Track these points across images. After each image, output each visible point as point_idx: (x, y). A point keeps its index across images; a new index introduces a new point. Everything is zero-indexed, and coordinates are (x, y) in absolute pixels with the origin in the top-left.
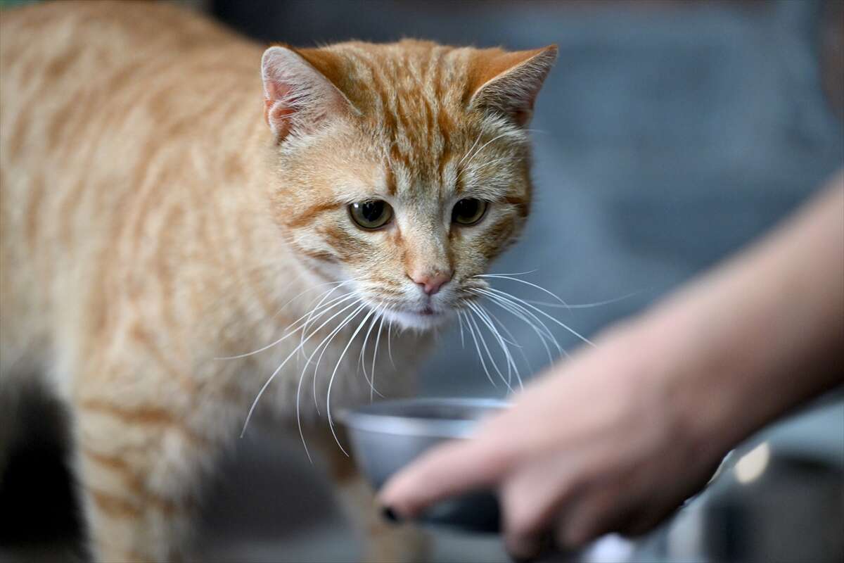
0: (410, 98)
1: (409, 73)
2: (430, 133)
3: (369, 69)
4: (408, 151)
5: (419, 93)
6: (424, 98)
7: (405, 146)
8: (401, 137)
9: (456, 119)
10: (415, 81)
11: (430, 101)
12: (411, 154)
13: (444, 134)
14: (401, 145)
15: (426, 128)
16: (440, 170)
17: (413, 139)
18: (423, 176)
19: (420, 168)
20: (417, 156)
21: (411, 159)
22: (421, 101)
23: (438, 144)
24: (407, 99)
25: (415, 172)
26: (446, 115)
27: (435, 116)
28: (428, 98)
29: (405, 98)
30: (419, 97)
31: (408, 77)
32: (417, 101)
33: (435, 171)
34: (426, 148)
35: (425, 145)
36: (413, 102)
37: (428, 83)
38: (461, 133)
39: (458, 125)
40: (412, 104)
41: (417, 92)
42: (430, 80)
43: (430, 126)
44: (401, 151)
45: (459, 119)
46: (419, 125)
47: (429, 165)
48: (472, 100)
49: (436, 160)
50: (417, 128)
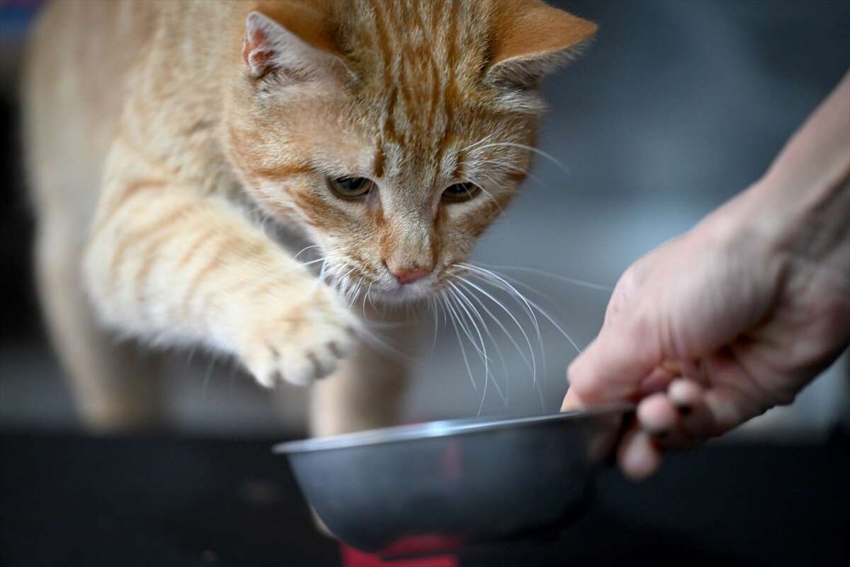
0: (417, 60)
1: (418, 21)
2: (433, 111)
3: (373, 9)
4: (405, 130)
5: (428, 53)
6: (433, 63)
7: (403, 124)
8: (400, 112)
9: (466, 96)
10: (424, 34)
11: (440, 67)
12: (408, 134)
13: (449, 111)
14: (398, 122)
15: (430, 103)
16: (439, 156)
17: (413, 117)
18: (418, 161)
19: (415, 151)
20: (415, 137)
21: (407, 140)
22: (430, 66)
23: (440, 124)
24: (413, 63)
25: (409, 154)
26: (456, 88)
27: (442, 88)
28: (437, 61)
29: (410, 60)
30: (428, 59)
31: (417, 27)
32: (425, 66)
33: (432, 157)
34: (426, 128)
35: (425, 124)
36: (420, 66)
37: (441, 39)
38: (469, 111)
39: (466, 103)
40: (418, 70)
41: (424, 52)
42: (443, 33)
43: (435, 102)
44: (396, 129)
45: (470, 96)
46: (422, 99)
47: (426, 148)
48: (490, 71)
49: (436, 143)
50: (419, 102)
